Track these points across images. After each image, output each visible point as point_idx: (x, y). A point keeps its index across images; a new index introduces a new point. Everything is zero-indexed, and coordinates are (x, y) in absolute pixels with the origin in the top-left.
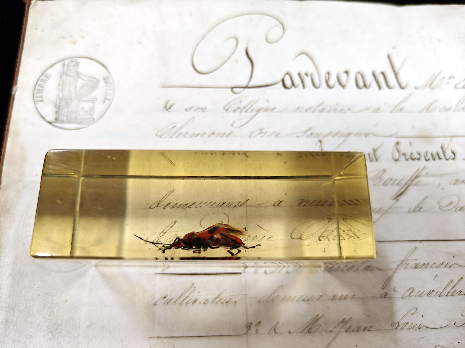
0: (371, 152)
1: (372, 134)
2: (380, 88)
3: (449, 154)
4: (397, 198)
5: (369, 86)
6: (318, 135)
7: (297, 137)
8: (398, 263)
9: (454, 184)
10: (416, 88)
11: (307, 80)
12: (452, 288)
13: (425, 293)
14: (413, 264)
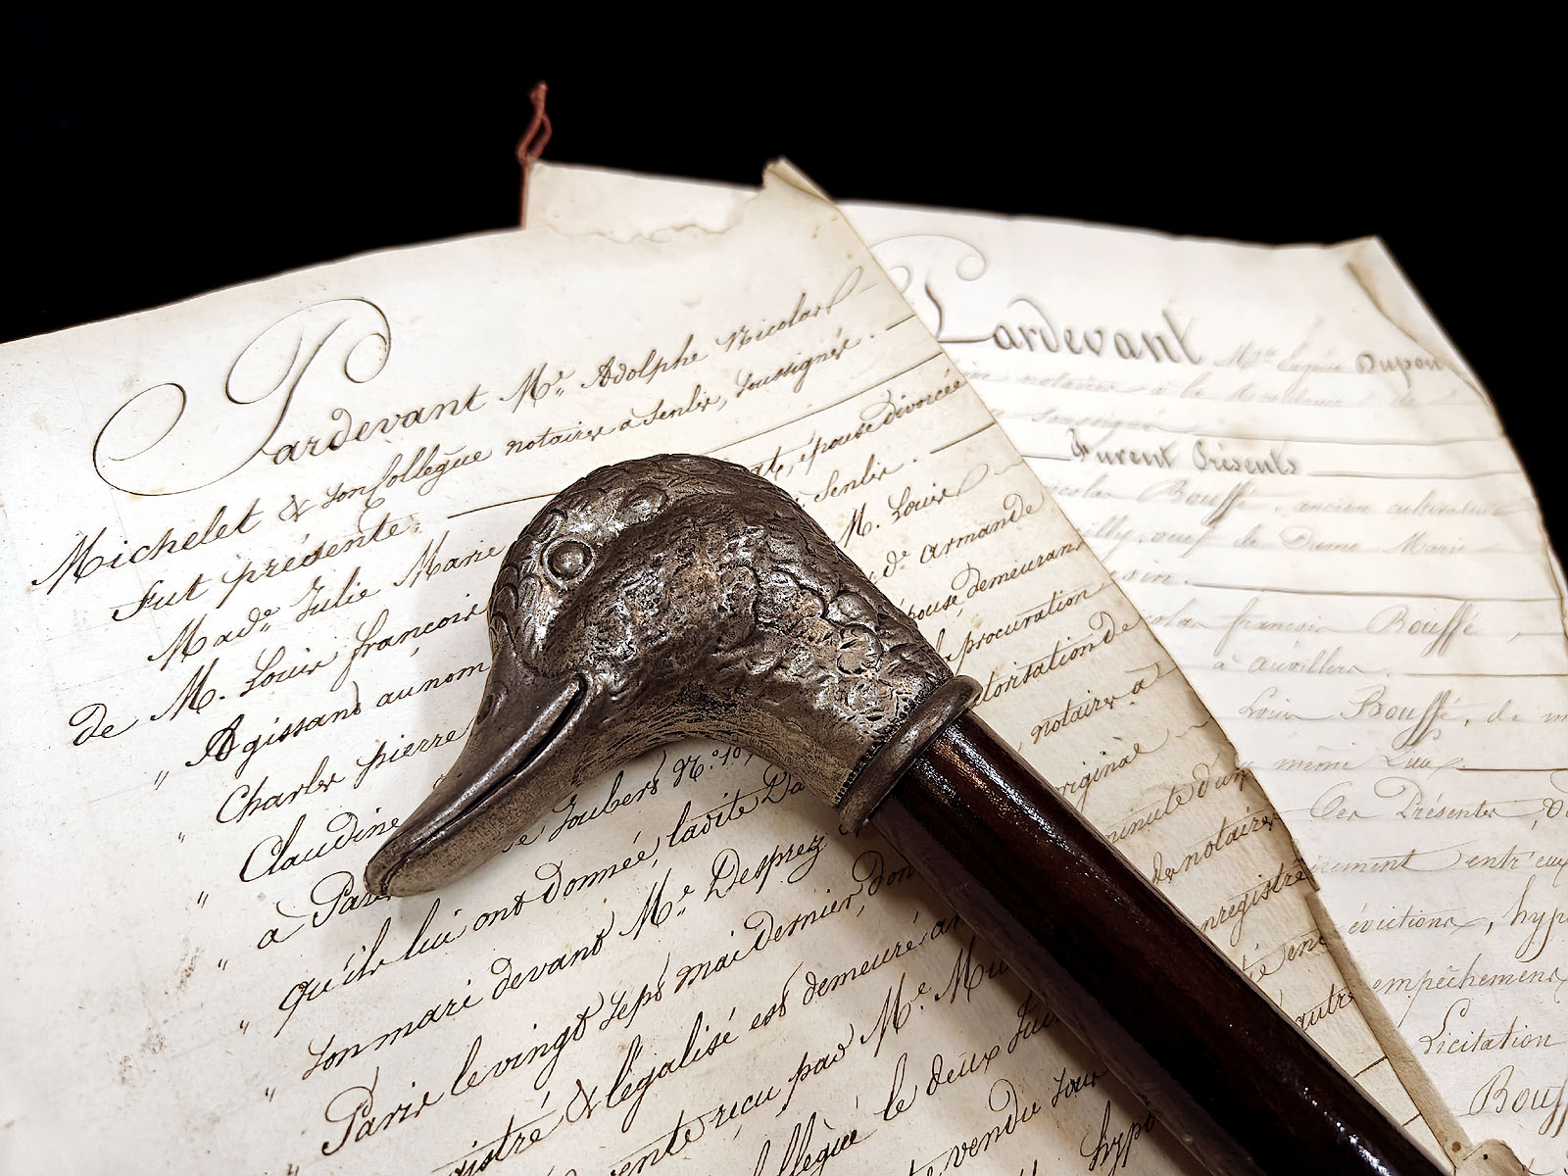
0: (1159, 454)
1: (1154, 426)
2: (1158, 359)
3: (1286, 465)
4: (1213, 524)
5: (1140, 354)
6: (1067, 421)
7: (1033, 420)
8: (1234, 620)
9: (1301, 510)
10: (1216, 364)
11: (1036, 339)
12: (1328, 661)
13: (1284, 667)
14: (1257, 622)
